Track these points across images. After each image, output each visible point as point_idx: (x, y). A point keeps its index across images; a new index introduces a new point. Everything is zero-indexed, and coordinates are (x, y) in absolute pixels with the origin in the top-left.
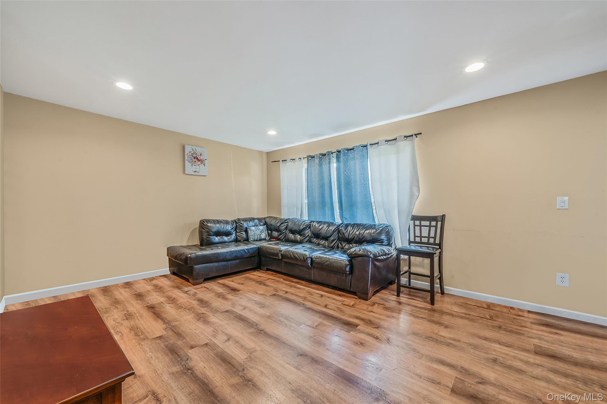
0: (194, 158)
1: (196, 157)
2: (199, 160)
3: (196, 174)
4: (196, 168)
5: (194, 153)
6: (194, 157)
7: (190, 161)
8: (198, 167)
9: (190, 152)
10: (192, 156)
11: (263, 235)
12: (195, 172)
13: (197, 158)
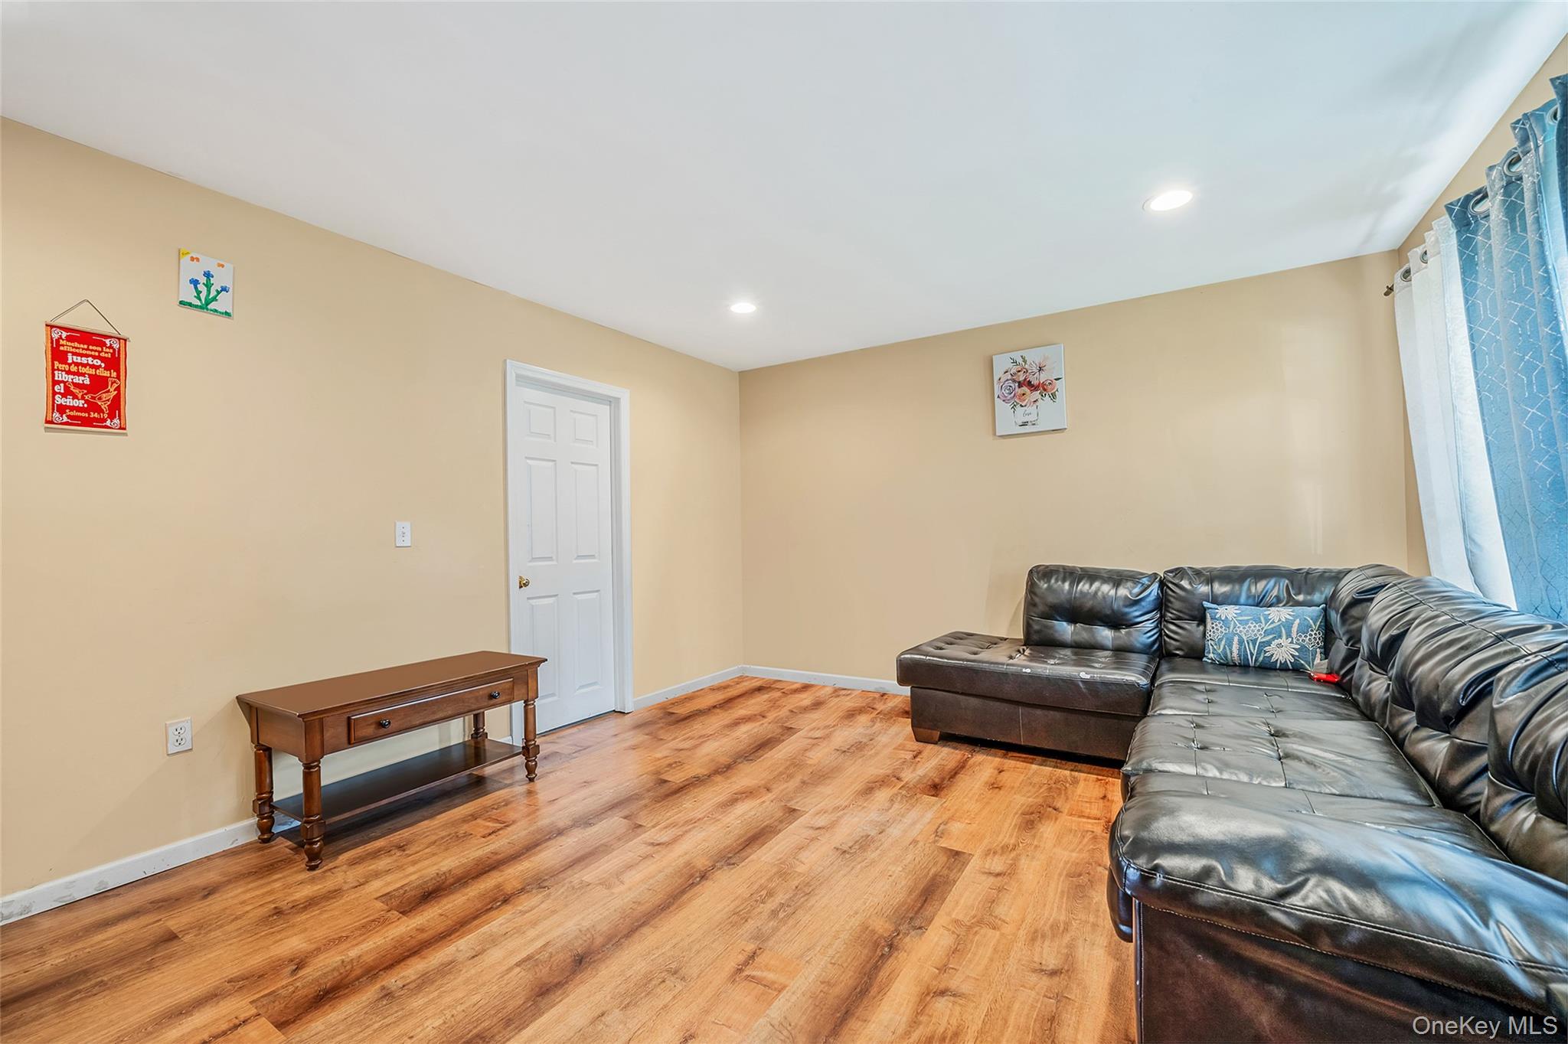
0: (1020, 385)
1: (1025, 379)
2: (1033, 387)
3: (1027, 431)
4: (1025, 414)
5: (1019, 371)
6: (1019, 382)
7: (1008, 398)
8: (1032, 409)
9: (1007, 372)
10: (1014, 381)
11: (1280, 646)
12: (1024, 424)
13: (1029, 382)
